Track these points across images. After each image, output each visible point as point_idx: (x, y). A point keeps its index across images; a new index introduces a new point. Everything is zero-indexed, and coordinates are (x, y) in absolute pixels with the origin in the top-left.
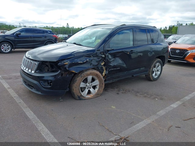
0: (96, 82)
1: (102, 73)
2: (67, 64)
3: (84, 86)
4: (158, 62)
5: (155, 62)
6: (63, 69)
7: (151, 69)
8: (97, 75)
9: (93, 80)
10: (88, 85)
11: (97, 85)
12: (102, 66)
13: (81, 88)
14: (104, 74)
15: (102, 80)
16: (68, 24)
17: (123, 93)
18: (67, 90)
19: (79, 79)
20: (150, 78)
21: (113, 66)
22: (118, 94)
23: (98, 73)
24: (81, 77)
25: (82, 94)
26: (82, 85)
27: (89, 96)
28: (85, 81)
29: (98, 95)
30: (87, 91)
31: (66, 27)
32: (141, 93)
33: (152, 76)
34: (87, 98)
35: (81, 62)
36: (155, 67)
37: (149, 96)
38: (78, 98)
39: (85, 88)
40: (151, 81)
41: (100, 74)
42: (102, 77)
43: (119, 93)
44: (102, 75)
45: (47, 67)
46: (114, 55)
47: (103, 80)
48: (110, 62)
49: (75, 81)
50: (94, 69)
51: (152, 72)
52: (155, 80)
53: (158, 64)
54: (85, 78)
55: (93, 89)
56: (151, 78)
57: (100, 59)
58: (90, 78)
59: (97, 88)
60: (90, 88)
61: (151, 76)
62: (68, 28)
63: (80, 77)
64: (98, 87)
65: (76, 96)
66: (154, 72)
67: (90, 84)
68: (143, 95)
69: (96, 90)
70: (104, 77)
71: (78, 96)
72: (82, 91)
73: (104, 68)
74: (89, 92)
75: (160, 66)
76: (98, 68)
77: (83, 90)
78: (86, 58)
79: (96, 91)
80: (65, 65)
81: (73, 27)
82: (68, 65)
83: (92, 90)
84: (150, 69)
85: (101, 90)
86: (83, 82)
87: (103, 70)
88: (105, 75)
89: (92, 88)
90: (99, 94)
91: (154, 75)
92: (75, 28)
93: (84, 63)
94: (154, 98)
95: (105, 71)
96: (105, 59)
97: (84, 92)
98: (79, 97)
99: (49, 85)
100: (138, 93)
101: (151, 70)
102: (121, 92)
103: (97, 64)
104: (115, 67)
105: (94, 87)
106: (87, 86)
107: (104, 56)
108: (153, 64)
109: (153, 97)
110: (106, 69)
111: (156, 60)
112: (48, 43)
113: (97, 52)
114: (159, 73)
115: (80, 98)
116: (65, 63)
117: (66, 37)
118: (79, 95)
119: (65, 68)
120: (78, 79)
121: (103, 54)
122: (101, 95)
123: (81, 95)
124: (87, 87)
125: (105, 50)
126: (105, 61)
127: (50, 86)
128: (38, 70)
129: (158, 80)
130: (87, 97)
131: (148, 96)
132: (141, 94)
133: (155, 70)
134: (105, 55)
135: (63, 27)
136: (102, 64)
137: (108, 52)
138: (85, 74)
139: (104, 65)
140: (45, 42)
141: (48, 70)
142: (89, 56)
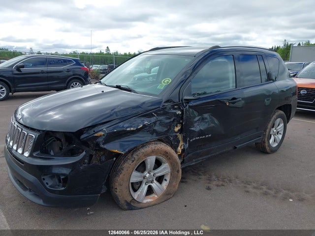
0: (165, 169)
1: (175, 148)
2: (101, 136)
3: (139, 179)
4: (280, 116)
5: (274, 117)
6: (92, 145)
7: (268, 130)
8: (166, 154)
9: (158, 164)
10: (148, 175)
11: (167, 174)
12: (177, 132)
13: (132, 183)
14: (179, 149)
15: (177, 163)
16: (108, 47)
17: (220, 186)
18: (103, 191)
19: (128, 165)
20: (264, 148)
21: (198, 132)
22: (209, 189)
23: (168, 149)
24: (133, 161)
25: (136, 196)
26: (135, 177)
27: (149, 200)
28: (142, 167)
29: (168, 195)
30: (144, 188)
31: (105, 53)
32: (255, 185)
33: (269, 145)
34: (146, 205)
35: (132, 129)
36: (273, 127)
37: (272, 192)
38: (126, 207)
39: (141, 183)
40: (267, 153)
41: (172, 151)
42: (176, 156)
43: (211, 186)
44: (176, 152)
45: (59, 142)
46: (200, 110)
47: (179, 161)
48: (192, 125)
49: (120, 171)
50: (160, 140)
51: (268, 135)
52: (273, 151)
53: (279, 120)
54: (141, 162)
55: (158, 183)
56: (268, 148)
57: (172, 120)
58: (151, 161)
59: (166, 180)
60: (152, 182)
61: (266, 145)
62: (109, 54)
63: (130, 162)
64: (168, 178)
65: (122, 202)
66: (272, 136)
67: (152, 174)
68: (261, 191)
69: (165, 184)
70: (180, 156)
71: (126, 201)
72: (135, 190)
73: (180, 137)
74: (150, 191)
75: (282, 125)
76: (167, 137)
77: (136, 187)
78: (142, 119)
79: (165, 188)
80: (97, 137)
81: (117, 52)
82: (104, 137)
83: (155, 185)
84: (265, 131)
85: (174, 183)
86: (136, 170)
87: (178, 142)
88: (183, 151)
89: (155, 181)
90: (170, 194)
91: (271, 141)
92: (119, 53)
93: (138, 130)
94: (285, 198)
95: (181, 143)
96: (182, 118)
97: (138, 193)
98: (128, 204)
99: (61, 184)
100: (249, 185)
101: (267, 133)
102: (214, 183)
103: (166, 131)
104: (201, 133)
105: (160, 179)
106: (144, 177)
107: (180, 113)
108: (271, 122)
109: (281, 194)
110: (185, 140)
111: (276, 114)
112: (73, 81)
113: (166, 104)
114: (280, 137)
115: (131, 206)
116: (96, 135)
117: (105, 70)
118: (129, 199)
119: (98, 145)
120: (126, 165)
121: (179, 109)
122: (175, 194)
123: (134, 199)
124: (145, 181)
125: (182, 101)
126: (182, 123)
127: (63, 188)
128: (37, 150)
129: (279, 151)
130: (145, 201)
131: (270, 191)
132: (254, 188)
133: (274, 132)
134: (182, 111)
135: (101, 53)
136: (177, 129)
137: (188, 103)
138: (141, 154)
139: (181, 131)
140: (68, 80)
141: (61, 149)
142: (148, 115)
